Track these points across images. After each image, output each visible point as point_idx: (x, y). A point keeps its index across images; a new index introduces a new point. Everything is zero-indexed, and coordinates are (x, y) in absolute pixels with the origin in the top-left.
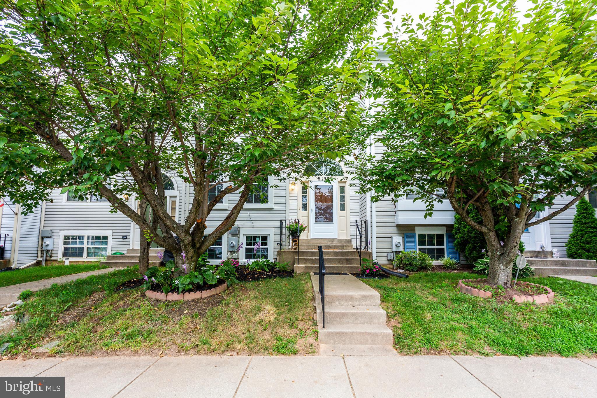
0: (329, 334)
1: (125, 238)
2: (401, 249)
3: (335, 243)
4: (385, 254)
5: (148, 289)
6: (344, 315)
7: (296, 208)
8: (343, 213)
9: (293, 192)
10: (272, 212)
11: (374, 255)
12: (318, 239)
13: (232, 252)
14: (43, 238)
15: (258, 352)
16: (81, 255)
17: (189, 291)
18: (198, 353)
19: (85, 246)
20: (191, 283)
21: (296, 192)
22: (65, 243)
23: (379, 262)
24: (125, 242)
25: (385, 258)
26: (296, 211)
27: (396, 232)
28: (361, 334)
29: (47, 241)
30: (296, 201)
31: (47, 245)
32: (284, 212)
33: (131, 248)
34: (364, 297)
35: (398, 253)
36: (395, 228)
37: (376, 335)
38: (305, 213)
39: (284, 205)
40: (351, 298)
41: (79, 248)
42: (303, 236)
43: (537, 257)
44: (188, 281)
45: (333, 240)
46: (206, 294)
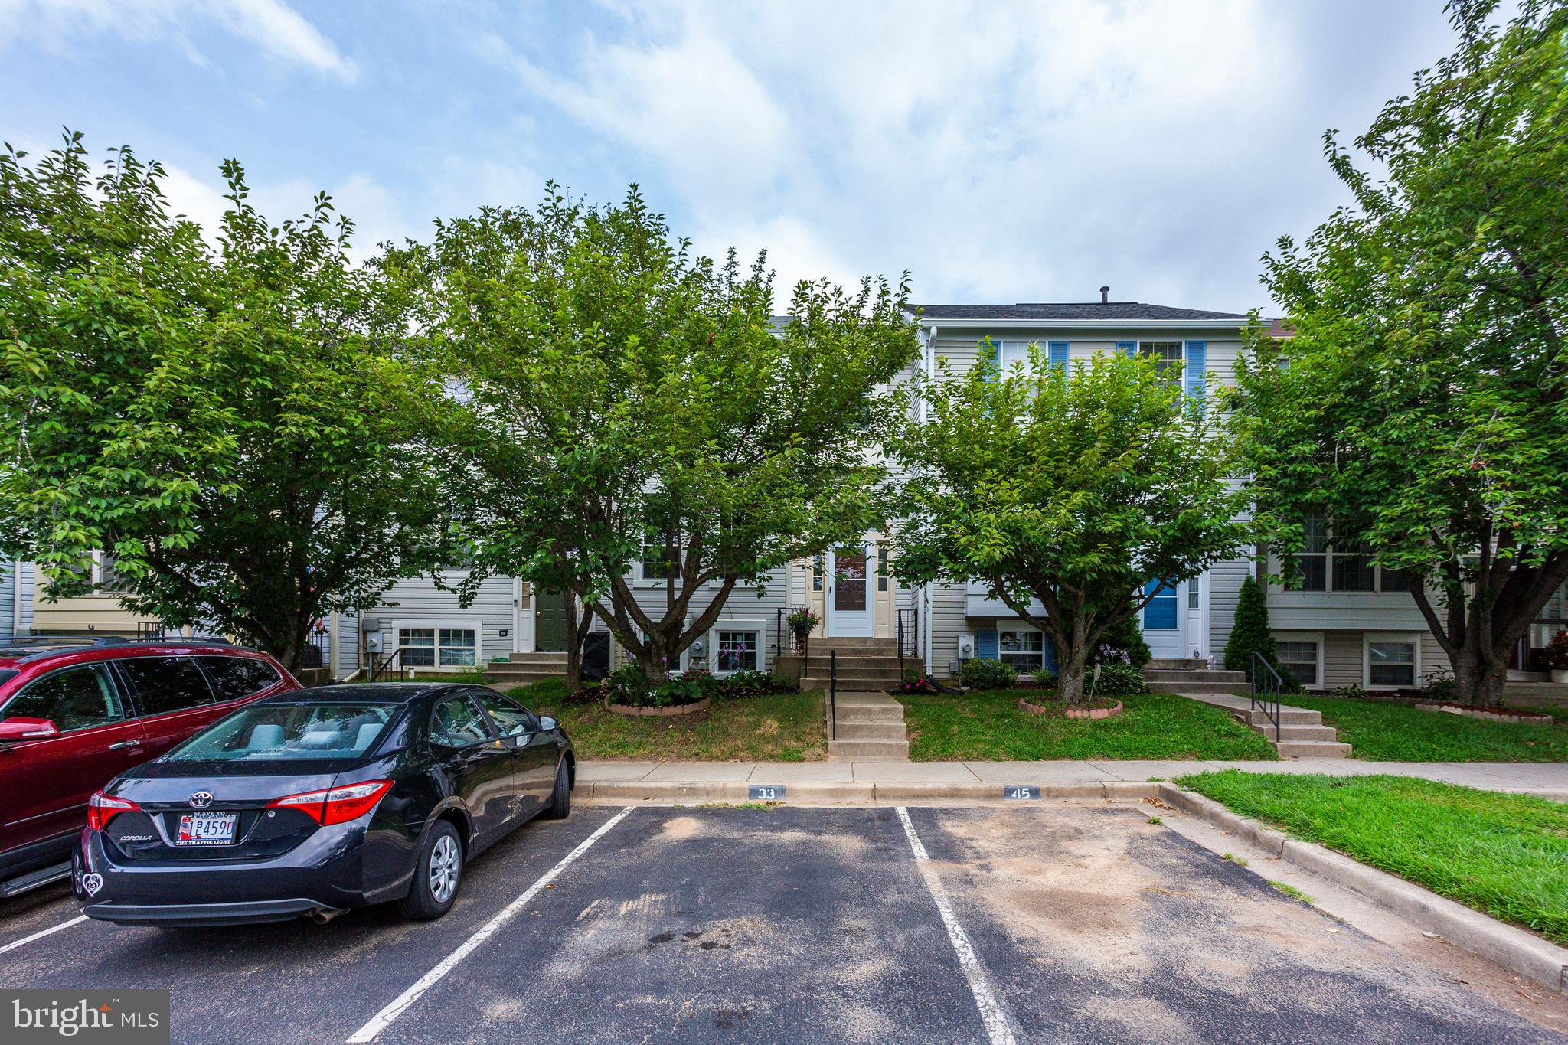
0: (840, 745)
1: (504, 633)
2: (972, 655)
3: (869, 646)
4: (946, 664)
5: (611, 703)
6: (858, 728)
7: (803, 585)
8: (883, 595)
11: (929, 664)
12: (841, 639)
13: (697, 659)
14: (365, 633)
15: (763, 760)
16: (431, 663)
17: (668, 705)
18: (700, 760)
19: (437, 646)
20: (671, 695)
22: (402, 642)
23: (936, 676)
24: (504, 641)
25: (946, 670)
26: (803, 591)
27: (963, 628)
28: (874, 745)
29: (374, 638)
30: (803, 575)
31: (375, 645)
32: (783, 594)
33: (515, 652)
34: (885, 710)
35: (965, 661)
36: (963, 622)
37: (890, 746)
38: (819, 595)
39: (783, 582)
40: (869, 712)
41: (426, 650)
42: (815, 633)
43: (1185, 667)
44: (666, 693)
45: (865, 640)
46: (688, 709)
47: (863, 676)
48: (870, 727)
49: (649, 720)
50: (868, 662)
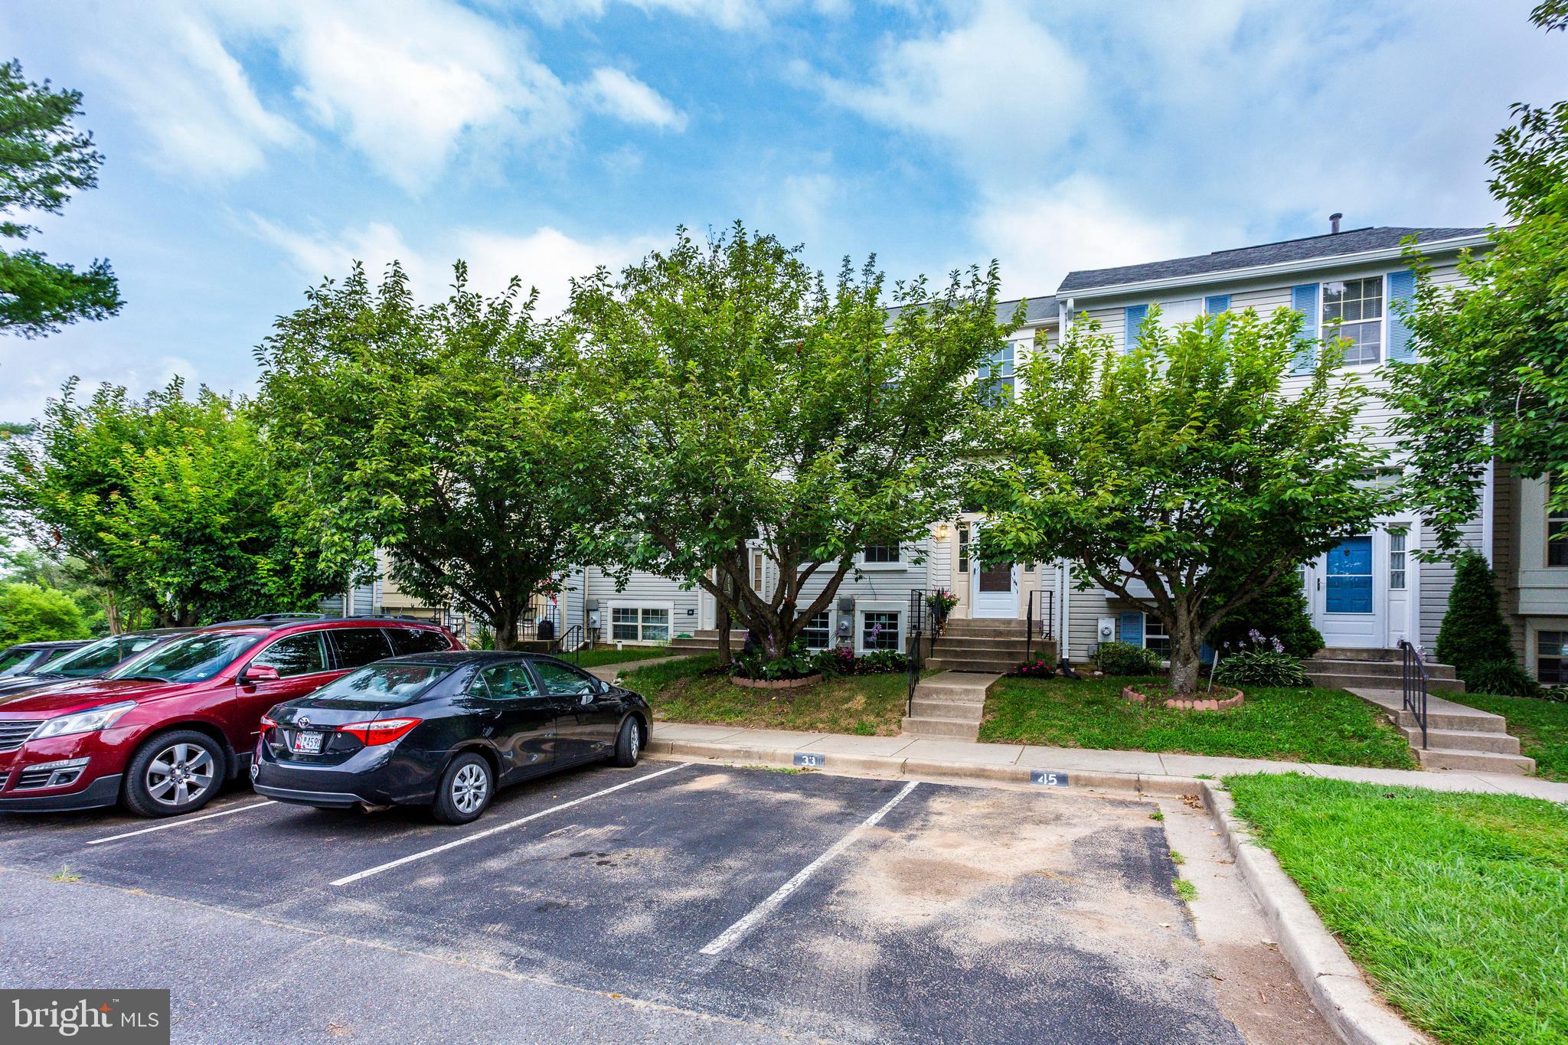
0: (912, 723)
1: (691, 612)
2: (1112, 639)
3: (1002, 626)
4: (1085, 647)
5: (735, 675)
6: (935, 707)
7: (948, 567)
8: (1027, 576)
9: (943, 540)
10: (905, 576)
11: (1066, 647)
12: (984, 620)
13: (844, 638)
14: (588, 611)
15: (838, 732)
16: (635, 637)
17: (778, 679)
18: (784, 729)
19: (640, 623)
20: (779, 670)
21: (949, 540)
22: (615, 619)
23: (1073, 660)
24: (690, 619)
25: (1083, 653)
26: (948, 572)
27: (1105, 610)
28: (946, 724)
29: (594, 616)
30: (948, 556)
31: (595, 622)
32: (924, 576)
33: (700, 629)
34: (967, 691)
35: (1104, 645)
36: (1104, 604)
37: (961, 726)
38: (964, 575)
40: (951, 692)
41: (632, 626)
42: (956, 614)
44: (776, 667)
45: (1009, 622)
46: (796, 683)
47: (990, 658)
48: (946, 707)
49: (757, 692)
50: (998, 644)
